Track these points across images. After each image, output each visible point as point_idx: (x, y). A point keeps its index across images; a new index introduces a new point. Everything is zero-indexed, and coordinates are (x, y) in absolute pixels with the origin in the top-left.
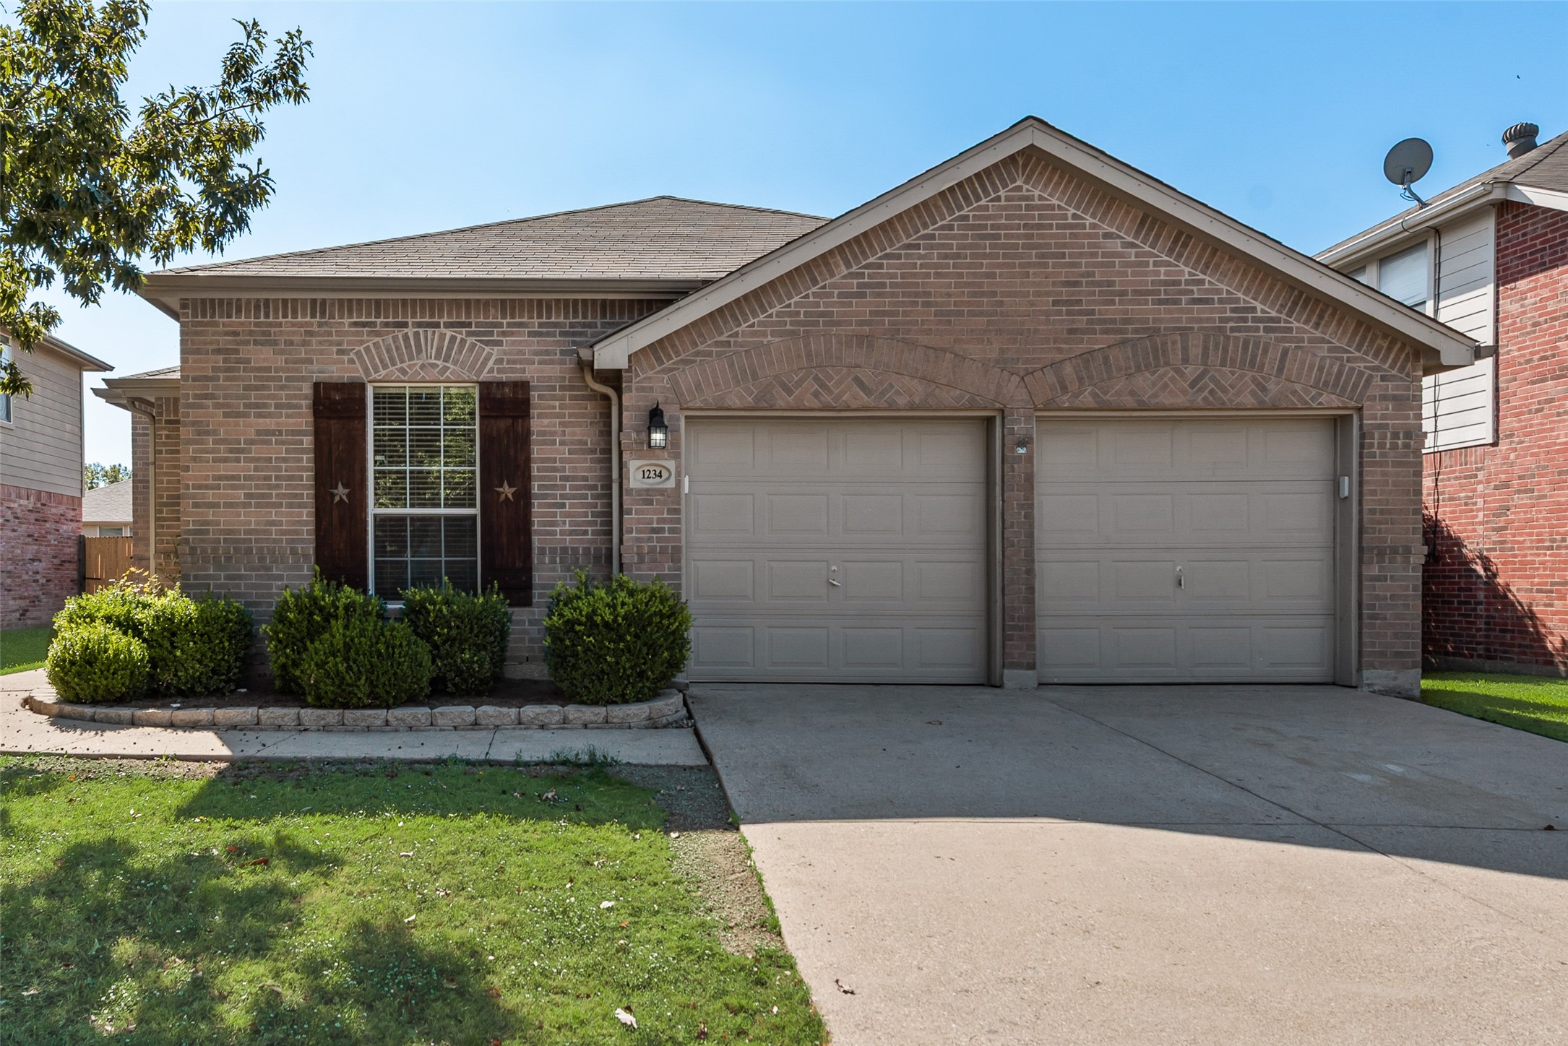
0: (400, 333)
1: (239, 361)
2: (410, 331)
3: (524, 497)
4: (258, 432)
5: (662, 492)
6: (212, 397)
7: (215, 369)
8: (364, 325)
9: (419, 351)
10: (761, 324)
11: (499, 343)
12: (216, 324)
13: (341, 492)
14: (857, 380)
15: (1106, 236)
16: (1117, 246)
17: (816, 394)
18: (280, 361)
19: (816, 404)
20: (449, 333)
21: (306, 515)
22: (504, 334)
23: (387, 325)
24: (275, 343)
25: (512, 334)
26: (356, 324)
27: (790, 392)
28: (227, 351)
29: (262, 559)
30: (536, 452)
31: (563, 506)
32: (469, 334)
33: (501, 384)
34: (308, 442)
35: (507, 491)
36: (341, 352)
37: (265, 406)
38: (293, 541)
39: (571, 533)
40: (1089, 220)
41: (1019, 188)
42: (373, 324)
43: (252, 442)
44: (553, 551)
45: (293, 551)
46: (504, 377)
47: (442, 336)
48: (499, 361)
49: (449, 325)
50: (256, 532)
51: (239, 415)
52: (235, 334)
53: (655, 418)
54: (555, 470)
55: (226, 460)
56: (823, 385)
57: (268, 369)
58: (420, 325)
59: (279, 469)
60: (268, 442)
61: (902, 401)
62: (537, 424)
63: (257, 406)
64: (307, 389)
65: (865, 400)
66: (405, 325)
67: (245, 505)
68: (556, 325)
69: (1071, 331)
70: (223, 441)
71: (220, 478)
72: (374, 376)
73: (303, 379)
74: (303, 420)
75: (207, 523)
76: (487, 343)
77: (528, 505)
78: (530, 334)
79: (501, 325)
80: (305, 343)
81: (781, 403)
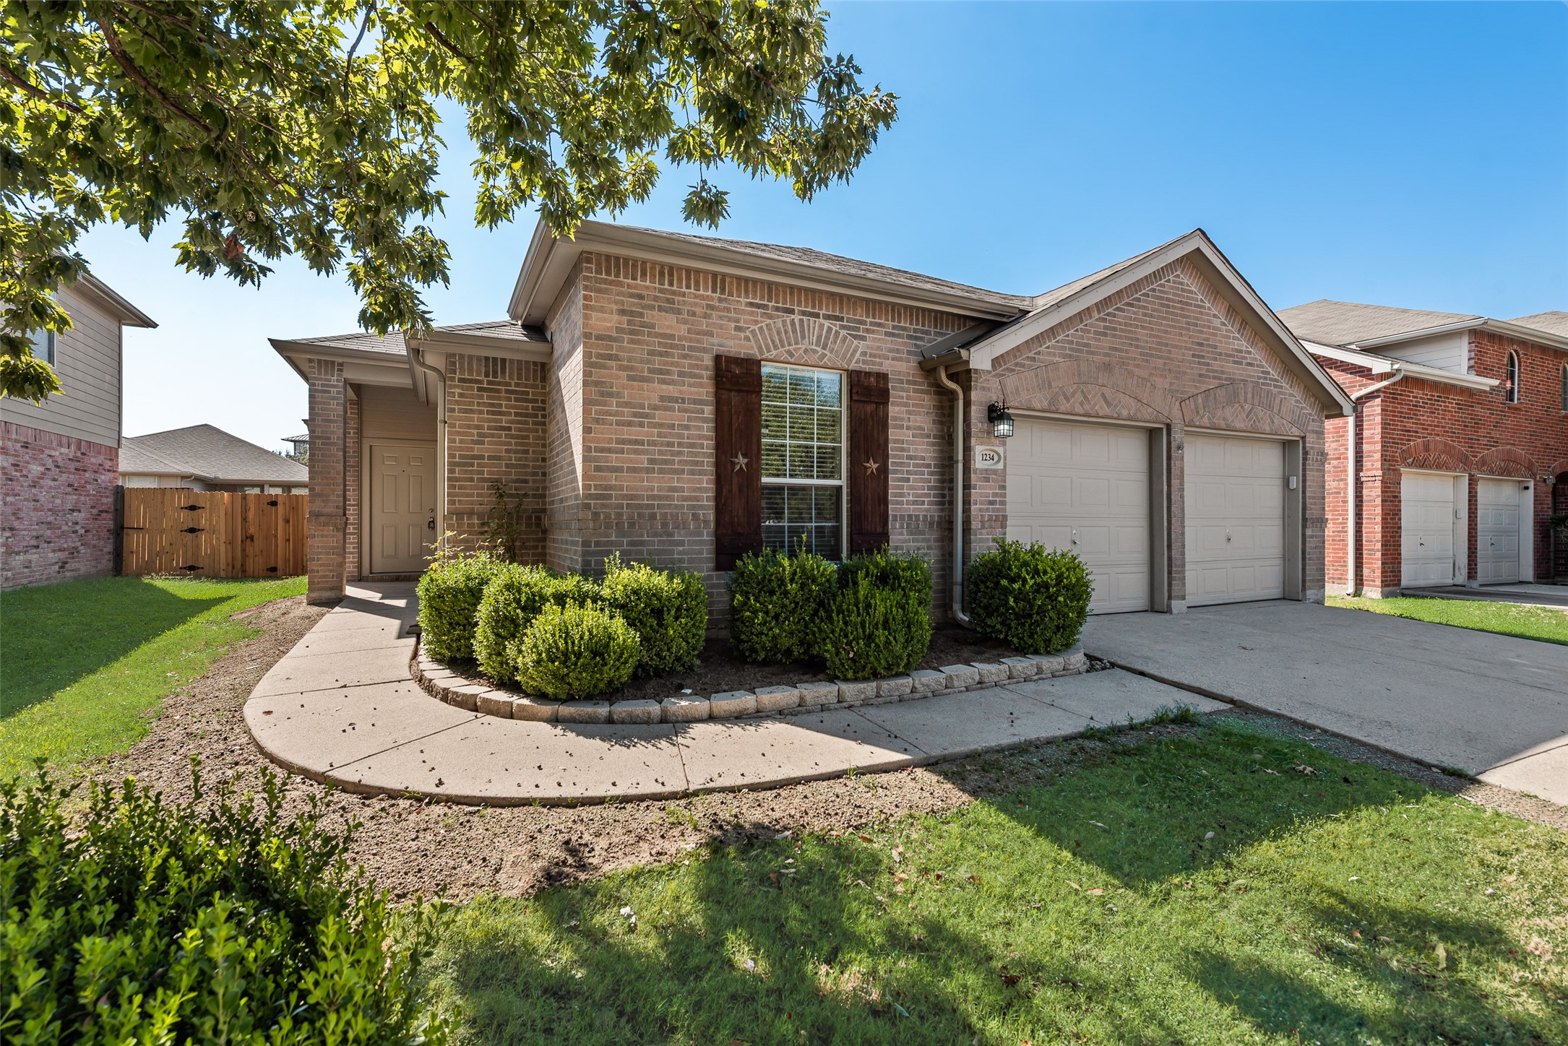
0: (788, 318)
1: (643, 325)
2: (797, 318)
3: (884, 471)
4: (662, 398)
5: (995, 472)
6: (617, 358)
7: (619, 330)
8: (758, 306)
9: (803, 337)
11: (863, 338)
12: (620, 284)
13: (742, 461)
14: (1103, 395)
15: (1215, 316)
16: (1217, 323)
17: (1081, 404)
18: (682, 330)
19: (1082, 412)
20: (827, 324)
21: (706, 484)
22: (868, 331)
23: (777, 309)
24: (679, 312)
25: (873, 332)
26: (751, 304)
27: (1068, 400)
28: (632, 313)
29: (665, 525)
30: (893, 434)
31: (908, 480)
32: (843, 327)
33: (868, 374)
34: (709, 411)
35: (873, 466)
36: (738, 329)
37: (668, 372)
38: (693, 507)
39: (915, 503)
40: (1208, 305)
41: (1178, 276)
42: (765, 307)
43: (656, 408)
44: (902, 517)
45: (695, 517)
46: (867, 368)
47: (822, 326)
48: (864, 354)
49: (827, 317)
50: (660, 498)
51: (643, 379)
52: (640, 297)
54: (903, 450)
55: (630, 424)
56: (1085, 398)
57: (672, 337)
58: (804, 313)
59: (681, 436)
60: (672, 409)
61: (1125, 413)
62: (893, 410)
63: (661, 372)
64: (708, 361)
65: (1107, 411)
66: (791, 311)
67: (648, 471)
68: (904, 329)
69: (1201, 375)
70: (627, 405)
71: (623, 442)
72: (766, 355)
73: (705, 350)
74: (705, 390)
75: (610, 488)
76: (855, 337)
77: (886, 479)
78: (887, 334)
79: (864, 323)
80: (706, 316)
81: (1062, 409)
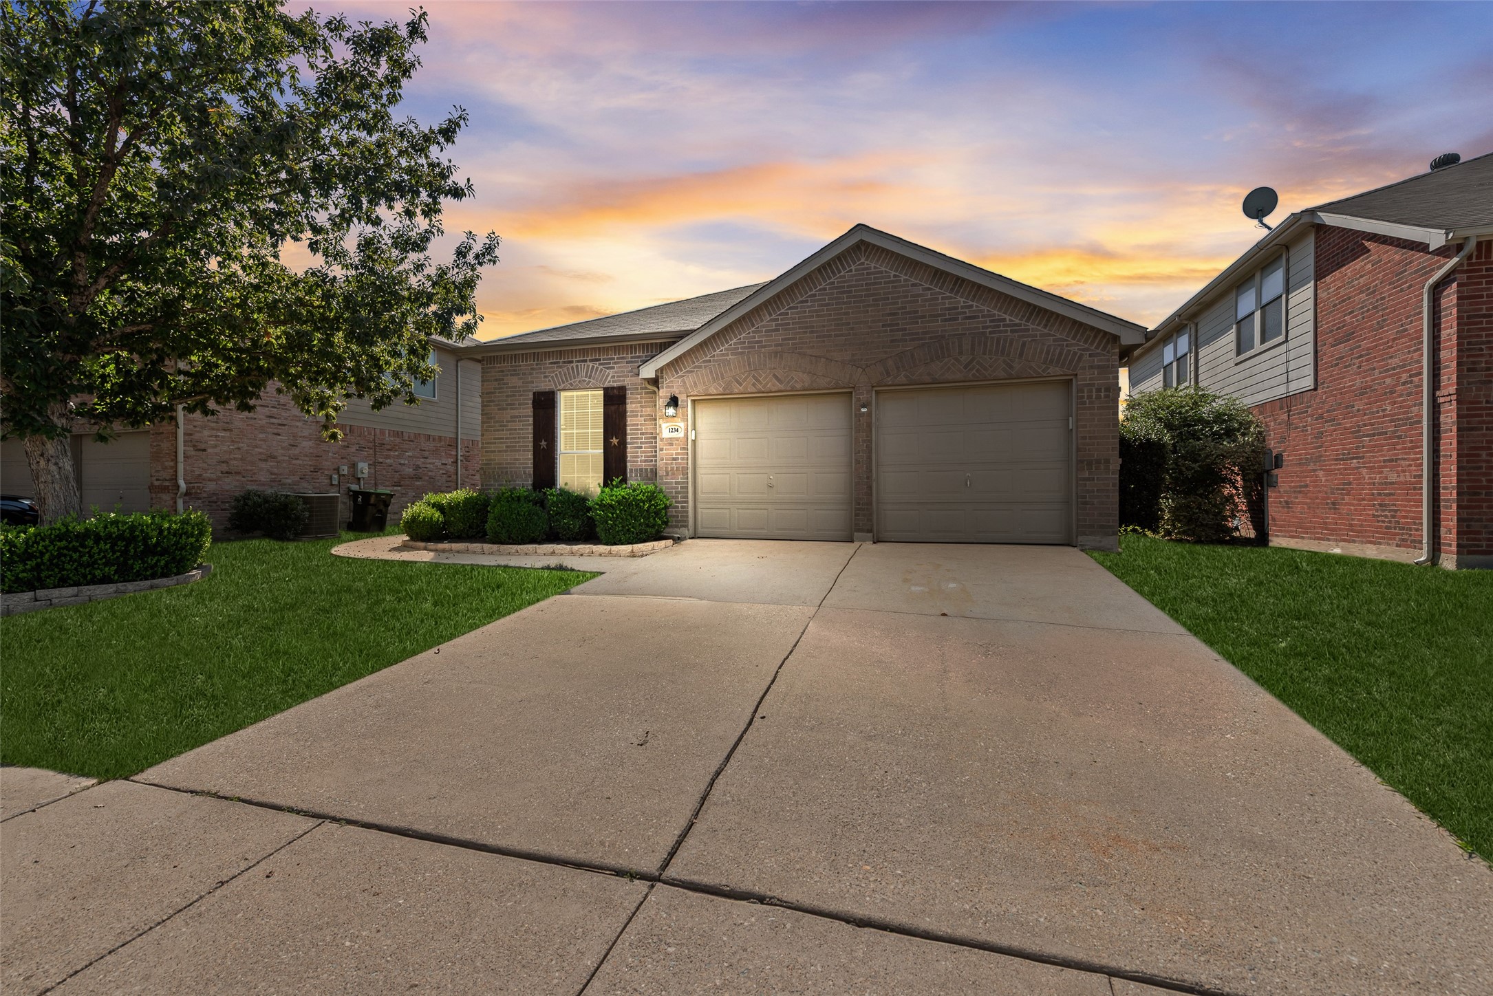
0: (570, 366)
1: (504, 384)
2: (574, 365)
3: (623, 444)
4: (512, 417)
5: (677, 439)
6: (493, 401)
7: (495, 388)
8: (555, 363)
9: (578, 374)
10: (726, 349)
11: (613, 368)
12: (495, 368)
13: (543, 443)
14: (774, 375)
15: (913, 285)
16: (920, 290)
17: (754, 385)
18: (520, 383)
19: (755, 390)
20: (591, 364)
21: (530, 455)
22: (615, 363)
23: (564, 362)
24: (518, 375)
25: (618, 363)
26: (551, 363)
27: (741, 384)
28: (499, 380)
29: (512, 476)
30: (629, 421)
31: (641, 447)
32: (600, 364)
33: (613, 388)
34: (531, 420)
35: (615, 441)
36: (545, 377)
37: (514, 404)
38: (524, 468)
39: (645, 461)
40: (903, 277)
41: (863, 264)
42: (558, 363)
43: (508, 422)
44: (636, 470)
45: (525, 473)
46: (615, 385)
47: (588, 366)
48: (613, 377)
49: (591, 361)
50: (511, 464)
51: (504, 409)
52: (503, 371)
53: (674, 402)
54: (638, 429)
55: (498, 430)
56: (757, 380)
57: (515, 387)
58: (578, 361)
59: (519, 434)
60: (515, 421)
61: (798, 386)
62: (629, 407)
63: (511, 404)
64: (531, 396)
65: (781, 387)
66: (572, 362)
67: (506, 451)
68: (639, 357)
69: (892, 341)
70: (497, 422)
71: (495, 439)
72: (559, 387)
73: (530, 391)
74: (529, 411)
75: (491, 460)
76: (608, 368)
77: (625, 448)
78: (627, 362)
79: (613, 359)
80: (531, 374)
81: (736, 391)
